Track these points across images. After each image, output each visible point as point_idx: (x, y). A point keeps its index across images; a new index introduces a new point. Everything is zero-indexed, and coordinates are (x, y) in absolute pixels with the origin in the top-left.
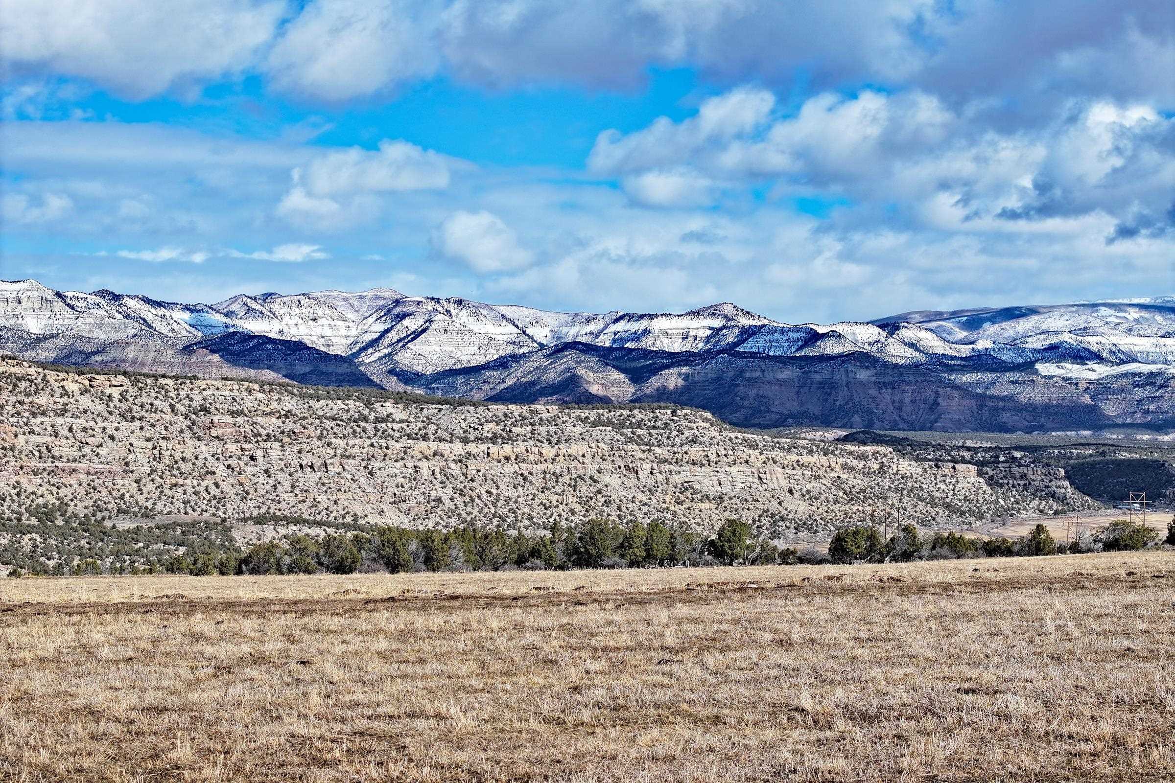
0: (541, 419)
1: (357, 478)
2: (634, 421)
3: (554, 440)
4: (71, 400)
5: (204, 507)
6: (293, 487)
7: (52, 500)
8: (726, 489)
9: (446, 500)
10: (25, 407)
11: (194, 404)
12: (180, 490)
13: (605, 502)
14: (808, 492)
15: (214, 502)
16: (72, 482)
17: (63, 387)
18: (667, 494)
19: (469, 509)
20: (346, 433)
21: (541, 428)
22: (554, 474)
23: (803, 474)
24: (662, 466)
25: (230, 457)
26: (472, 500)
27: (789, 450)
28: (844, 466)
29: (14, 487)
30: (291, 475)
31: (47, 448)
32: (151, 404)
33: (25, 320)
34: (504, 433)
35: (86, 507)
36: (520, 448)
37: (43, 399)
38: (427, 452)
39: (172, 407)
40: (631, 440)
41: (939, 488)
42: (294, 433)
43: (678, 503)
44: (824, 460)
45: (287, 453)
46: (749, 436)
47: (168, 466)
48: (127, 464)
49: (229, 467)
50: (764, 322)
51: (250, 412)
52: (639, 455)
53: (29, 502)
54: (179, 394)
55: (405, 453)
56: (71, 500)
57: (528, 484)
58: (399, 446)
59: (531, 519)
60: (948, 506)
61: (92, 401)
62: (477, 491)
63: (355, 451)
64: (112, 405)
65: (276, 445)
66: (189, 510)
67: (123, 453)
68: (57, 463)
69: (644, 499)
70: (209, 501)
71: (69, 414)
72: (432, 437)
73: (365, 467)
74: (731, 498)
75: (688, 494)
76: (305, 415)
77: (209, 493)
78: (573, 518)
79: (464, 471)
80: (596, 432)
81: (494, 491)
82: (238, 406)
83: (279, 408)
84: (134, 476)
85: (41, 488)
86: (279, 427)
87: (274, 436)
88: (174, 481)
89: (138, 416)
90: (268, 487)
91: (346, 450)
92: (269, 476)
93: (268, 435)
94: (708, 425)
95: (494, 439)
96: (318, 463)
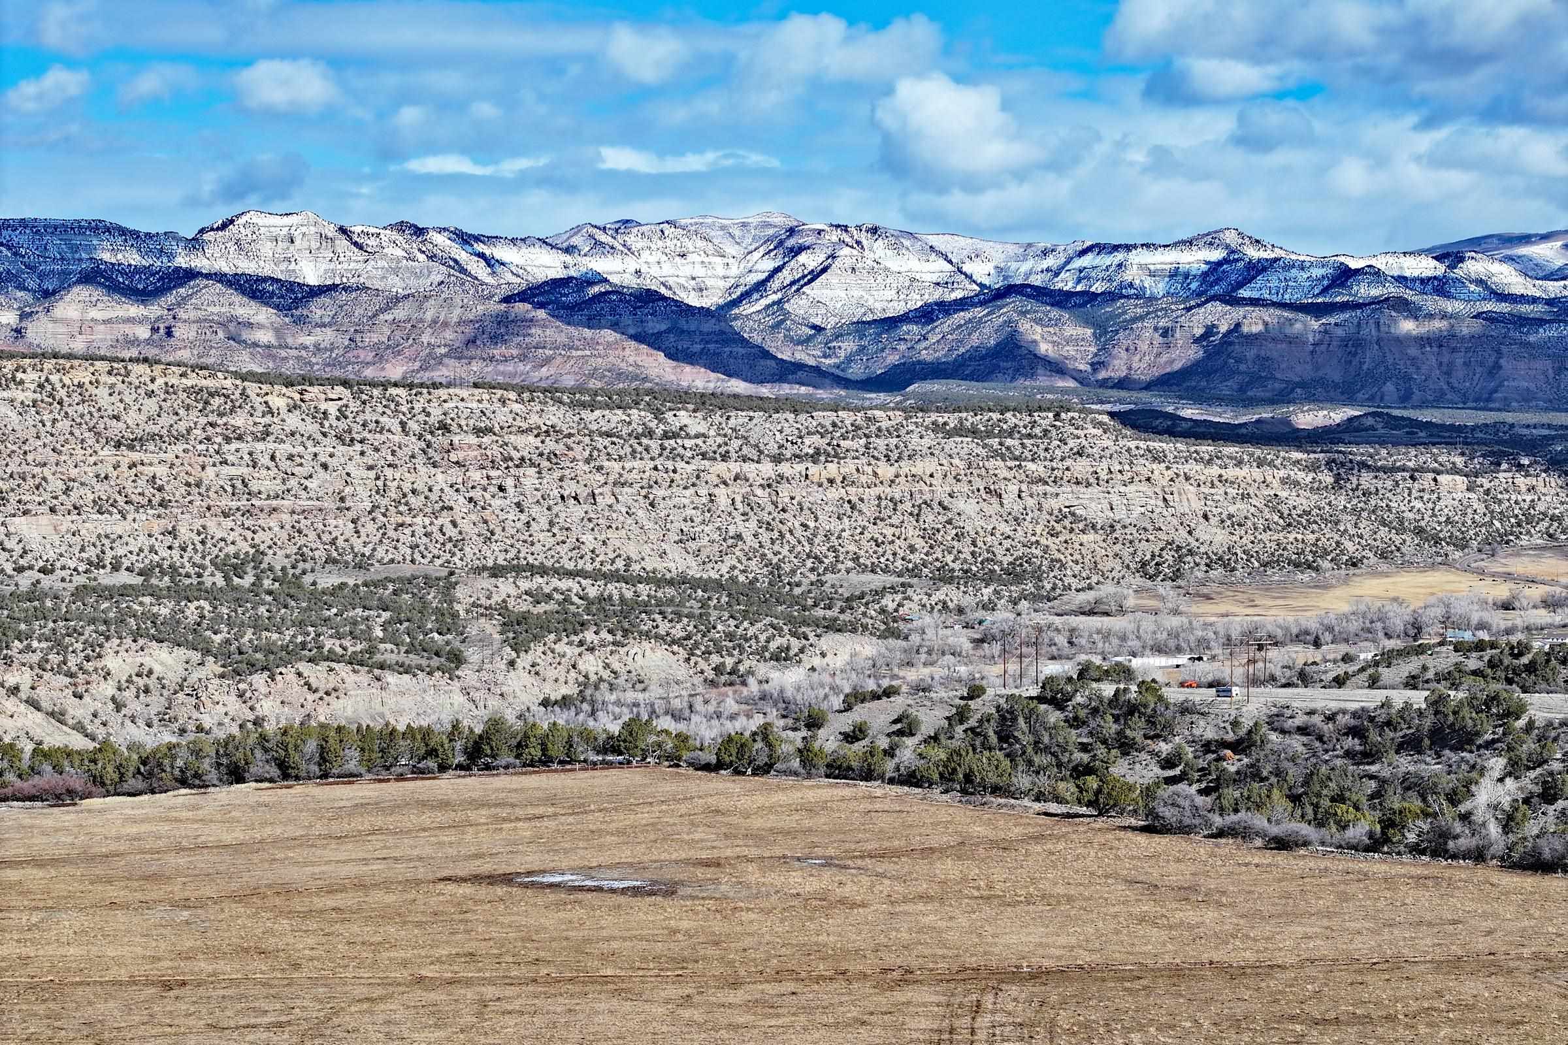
0: (879, 429)
1: (633, 510)
2: (1005, 427)
3: (894, 456)
4: (275, 420)
5: (436, 552)
6: (551, 524)
7: (245, 547)
8: (1120, 514)
9: (748, 537)
10: (218, 430)
11: (431, 420)
12: (408, 531)
13: (957, 535)
14: (1230, 516)
15: (449, 546)
16: (272, 524)
17: (266, 403)
18: (1037, 523)
19: (777, 548)
20: (622, 453)
21: (878, 441)
22: (891, 500)
23: (1226, 493)
24: (1034, 487)
25: (473, 487)
26: (782, 535)
27: (1210, 462)
28: (1284, 481)
29: (199, 534)
30: (549, 509)
31: (243, 481)
32: (377, 422)
33: (300, 264)
34: (829, 449)
35: (287, 556)
36: (849, 467)
37: (239, 420)
38: (727, 476)
39: (403, 424)
40: (997, 454)
41: (1413, 507)
42: (555, 455)
43: (1052, 535)
44: (1257, 474)
45: (545, 481)
46: (1157, 445)
47: (394, 501)
48: (342, 499)
49: (471, 500)
50: (1278, 253)
51: (502, 428)
52: (1003, 473)
53: (215, 551)
54: (413, 408)
55: (698, 477)
56: (270, 547)
57: (856, 513)
58: (689, 468)
59: (856, 559)
60: (1419, 531)
61: (303, 420)
62: (790, 524)
63: (634, 475)
64: (327, 424)
65: (532, 471)
66: (417, 556)
67: (339, 485)
68: (254, 501)
69: (1007, 530)
70: (443, 544)
71: (271, 438)
72: (734, 455)
73: (645, 497)
74: (1125, 527)
75: (1066, 522)
76: (572, 431)
77: (444, 534)
78: (912, 557)
79: (774, 498)
80: (951, 444)
81: (812, 524)
82: (487, 422)
83: (540, 422)
84: (351, 515)
85: (232, 533)
86: (537, 448)
87: (530, 460)
88: (400, 519)
89: (358, 437)
90: (519, 525)
91: (621, 475)
92: (522, 511)
93: (522, 459)
94: (1099, 432)
95: (815, 457)
96: (583, 493)
